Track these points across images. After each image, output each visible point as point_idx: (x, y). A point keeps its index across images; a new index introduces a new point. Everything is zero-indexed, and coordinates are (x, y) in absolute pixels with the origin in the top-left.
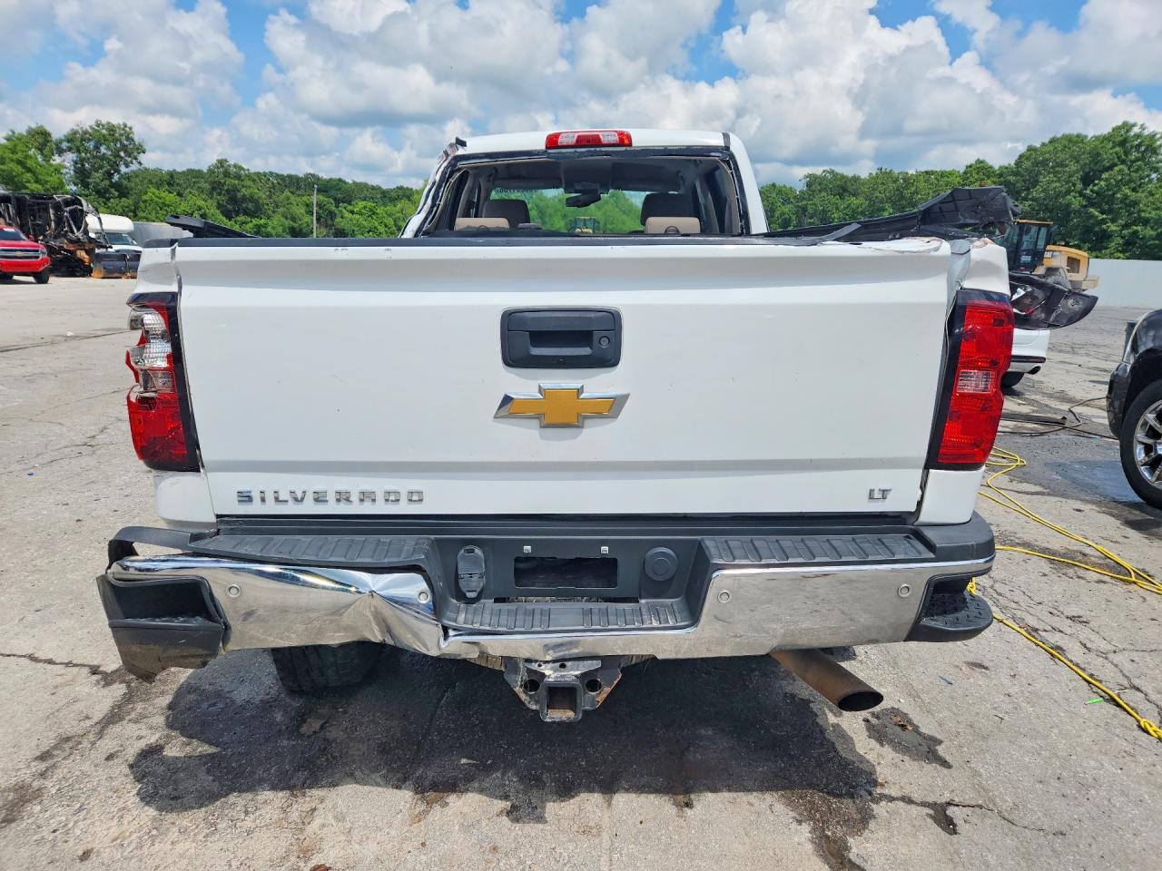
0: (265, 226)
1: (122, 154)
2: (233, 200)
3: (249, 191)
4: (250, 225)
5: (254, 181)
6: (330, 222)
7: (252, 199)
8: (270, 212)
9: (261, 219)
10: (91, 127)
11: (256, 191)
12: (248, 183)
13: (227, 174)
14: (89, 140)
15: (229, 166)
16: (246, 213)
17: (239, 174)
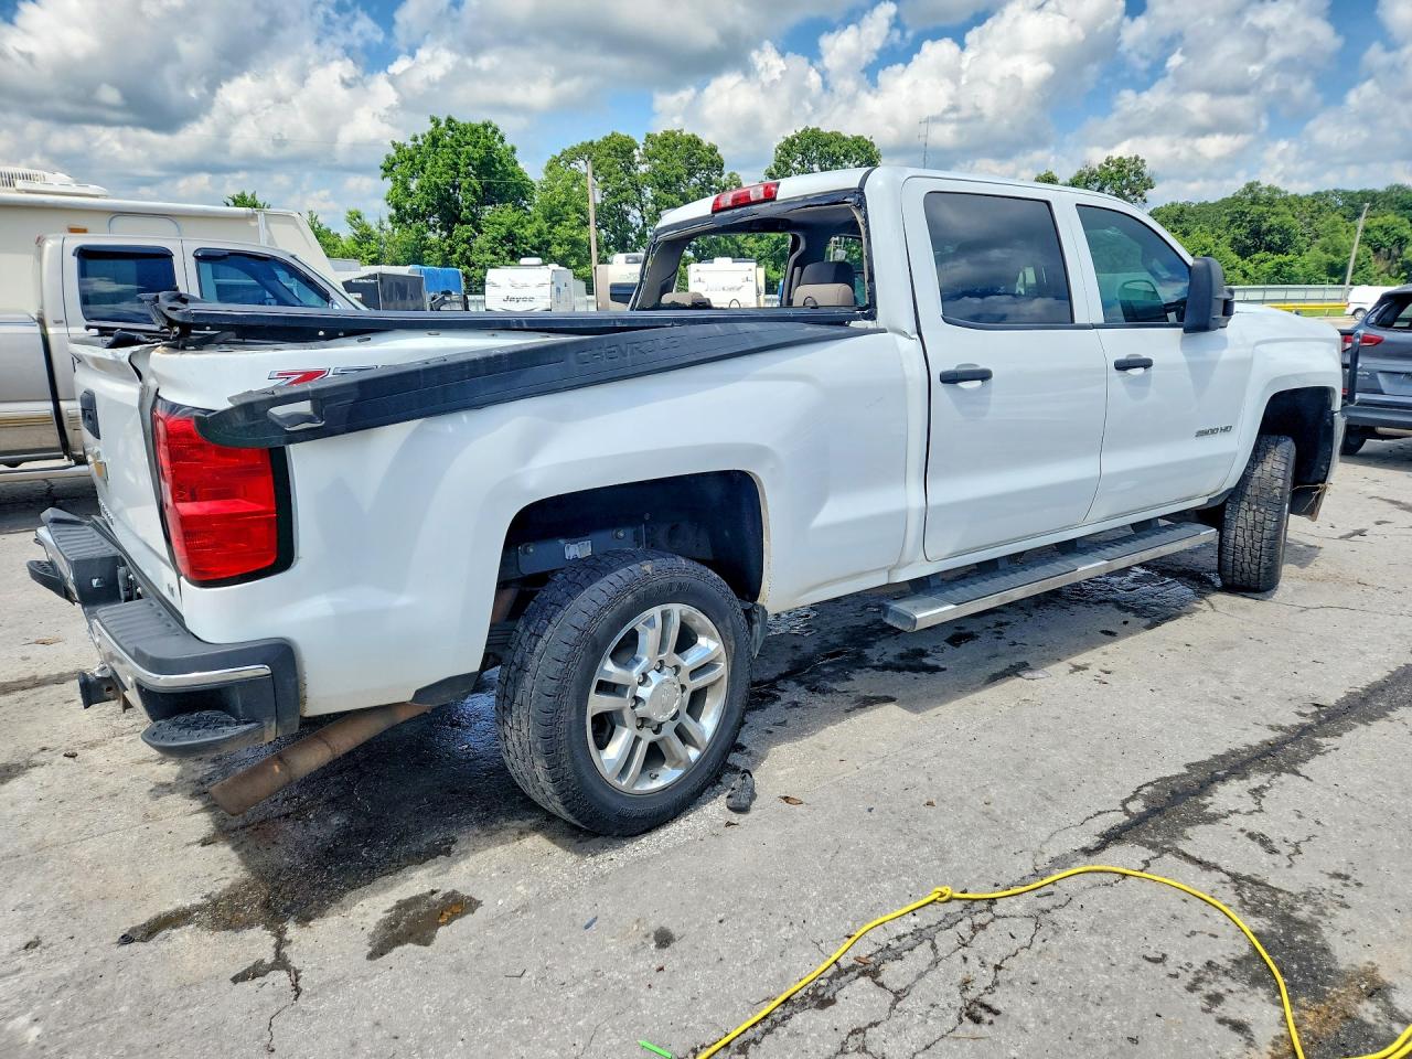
0: (1290, 264)
1: (1127, 192)
2: (1256, 233)
3: (1279, 219)
4: (1270, 264)
5: (1290, 206)
6: (1395, 252)
7: (1282, 230)
8: (1304, 245)
9: (1287, 254)
10: (1100, 166)
11: (1290, 218)
12: (1281, 208)
13: (1254, 201)
14: (1095, 180)
15: (1261, 190)
16: (1269, 248)
17: (1272, 199)
